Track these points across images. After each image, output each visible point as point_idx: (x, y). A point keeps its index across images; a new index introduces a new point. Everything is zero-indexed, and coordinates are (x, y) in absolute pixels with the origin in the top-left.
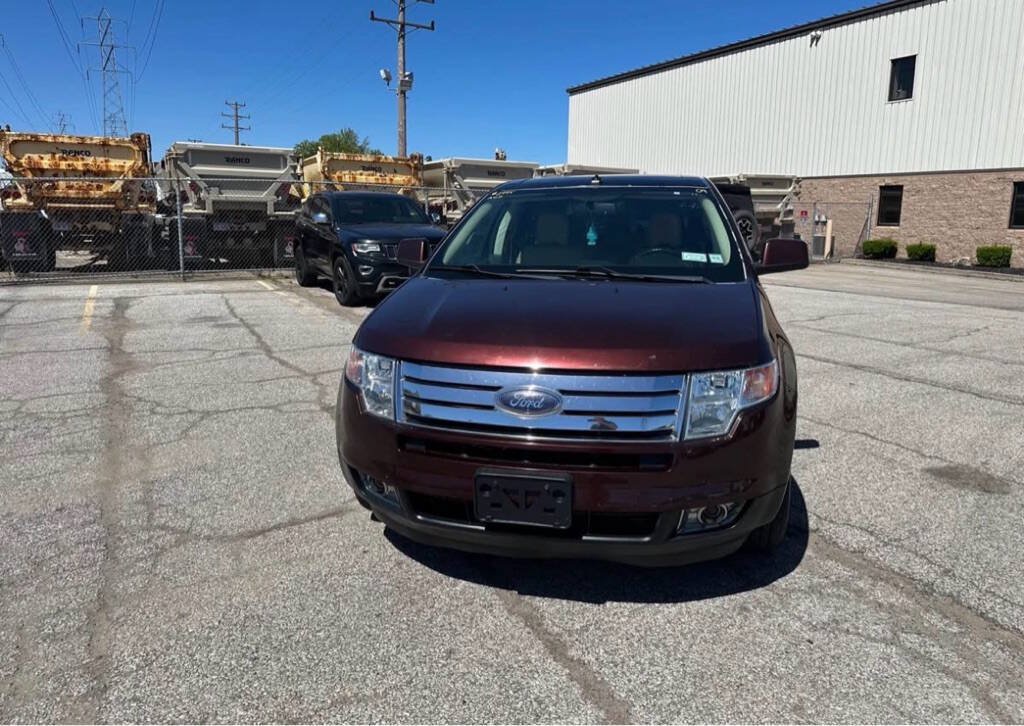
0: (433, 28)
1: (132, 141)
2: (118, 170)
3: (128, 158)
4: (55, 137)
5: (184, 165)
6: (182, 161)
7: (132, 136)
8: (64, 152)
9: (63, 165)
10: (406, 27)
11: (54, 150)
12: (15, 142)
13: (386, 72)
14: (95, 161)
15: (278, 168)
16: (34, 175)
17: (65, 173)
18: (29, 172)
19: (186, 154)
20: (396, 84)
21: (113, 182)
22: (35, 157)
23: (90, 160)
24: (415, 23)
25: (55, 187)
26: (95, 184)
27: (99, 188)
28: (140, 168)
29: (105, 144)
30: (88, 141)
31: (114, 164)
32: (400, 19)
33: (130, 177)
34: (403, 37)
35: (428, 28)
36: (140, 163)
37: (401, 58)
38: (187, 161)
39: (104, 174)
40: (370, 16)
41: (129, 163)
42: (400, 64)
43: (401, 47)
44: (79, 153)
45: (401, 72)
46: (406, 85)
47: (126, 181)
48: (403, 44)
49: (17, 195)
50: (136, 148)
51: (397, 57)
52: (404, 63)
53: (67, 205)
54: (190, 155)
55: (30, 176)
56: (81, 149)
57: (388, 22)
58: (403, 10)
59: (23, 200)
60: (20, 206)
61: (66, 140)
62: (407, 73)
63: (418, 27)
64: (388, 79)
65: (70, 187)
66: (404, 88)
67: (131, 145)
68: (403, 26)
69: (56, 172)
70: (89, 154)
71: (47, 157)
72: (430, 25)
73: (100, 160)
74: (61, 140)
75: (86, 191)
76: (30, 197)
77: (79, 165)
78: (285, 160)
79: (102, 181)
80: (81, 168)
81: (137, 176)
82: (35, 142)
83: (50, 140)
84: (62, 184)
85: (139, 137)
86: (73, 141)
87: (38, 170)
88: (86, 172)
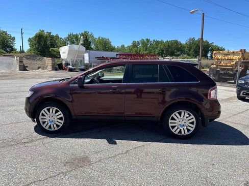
2: (235, 59)
3: (238, 55)
7: (240, 50)
9: (223, 58)
11: (222, 54)
12: (215, 53)
17: (224, 60)
22: (218, 56)
23: (229, 56)
25: (221, 63)
26: (229, 62)
29: (233, 52)
30: (230, 52)
31: (235, 57)
33: (237, 60)
36: (241, 57)
39: (232, 60)
41: (239, 57)
44: (227, 55)
47: (236, 62)
50: (240, 53)
53: (222, 67)
55: (216, 61)
59: (214, 66)
61: (225, 52)
65: (224, 63)
69: (222, 60)
71: (221, 56)
73: (232, 56)
75: (227, 64)
76: (216, 65)
77: (226, 58)
79: (231, 62)
81: (239, 60)
82: (219, 53)
83: (222, 52)
84: (222, 62)
85: (242, 50)
86: (227, 52)
87: (218, 59)
88: (228, 59)
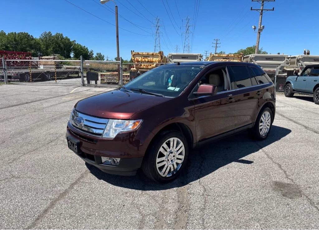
0: (273, 10)
1: (159, 53)
2: (155, 61)
3: (157, 58)
4: (142, 53)
5: (171, 59)
6: (170, 58)
7: (159, 52)
8: (144, 57)
9: (143, 60)
10: (263, 11)
11: (142, 56)
12: (134, 54)
13: (254, 26)
14: (150, 59)
15: (196, 59)
16: (137, 62)
17: (144, 62)
18: (136, 62)
19: (171, 56)
20: (257, 30)
21: (154, 64)
22: (138, 58)
23: (149, 59)
24: (267, 9)
25: (141, 65)
26: (150, 65)
27: (151, 66)
28: (160, 61)
29: (153, 54)
30: (149, 54)
31: (154, 59)
32: (261, 8)
33: (157, 63)
34: (262, 14)
35: (272, 10)
36: (160, 59)
37: (260, 22)
38: (172, 58)
39: (152, 62)
40: (251, 9)
41: (158, 59)
42: (260, 23)
43: (261, 18)
44: (147, 57)
45: (259, 26)
46: (260, 30)
47: (156, 64)
48: (262, 17)
49: (134, 67)
50: (160, 55)
51: (259, 21)
52: (261, 23)
53: (143, 70)
54: (172, 57)
55: (136, 63)
56: (147, 56)
57: (257, 10)
58: (263, 5)
59: (135, 69)
60: (134, 70)
61: (145, 54)
62: (262, 26)
63: (268, 10)
64: (255, 29)
65: (144, 65)
66: (259, 31)
67: (159, 54)
68: (262, 11)
69: (142, 62)
70: (149, 57)
71: (140, 58)
72: (272, 9)
73: (152, 58)
74: (143, 54)
75: (148, 67)
76: (136, 68)
77: (147, 60)
78: (198, 57)
79: (151, 64)
80: (147, 61)
81: (159, 63)
82: (138, 54)
83: (141, 54)
84: (143, 65)
85: (161, 52)
86: (146, 54)
87: (138, 61)
88: (148, 62)
